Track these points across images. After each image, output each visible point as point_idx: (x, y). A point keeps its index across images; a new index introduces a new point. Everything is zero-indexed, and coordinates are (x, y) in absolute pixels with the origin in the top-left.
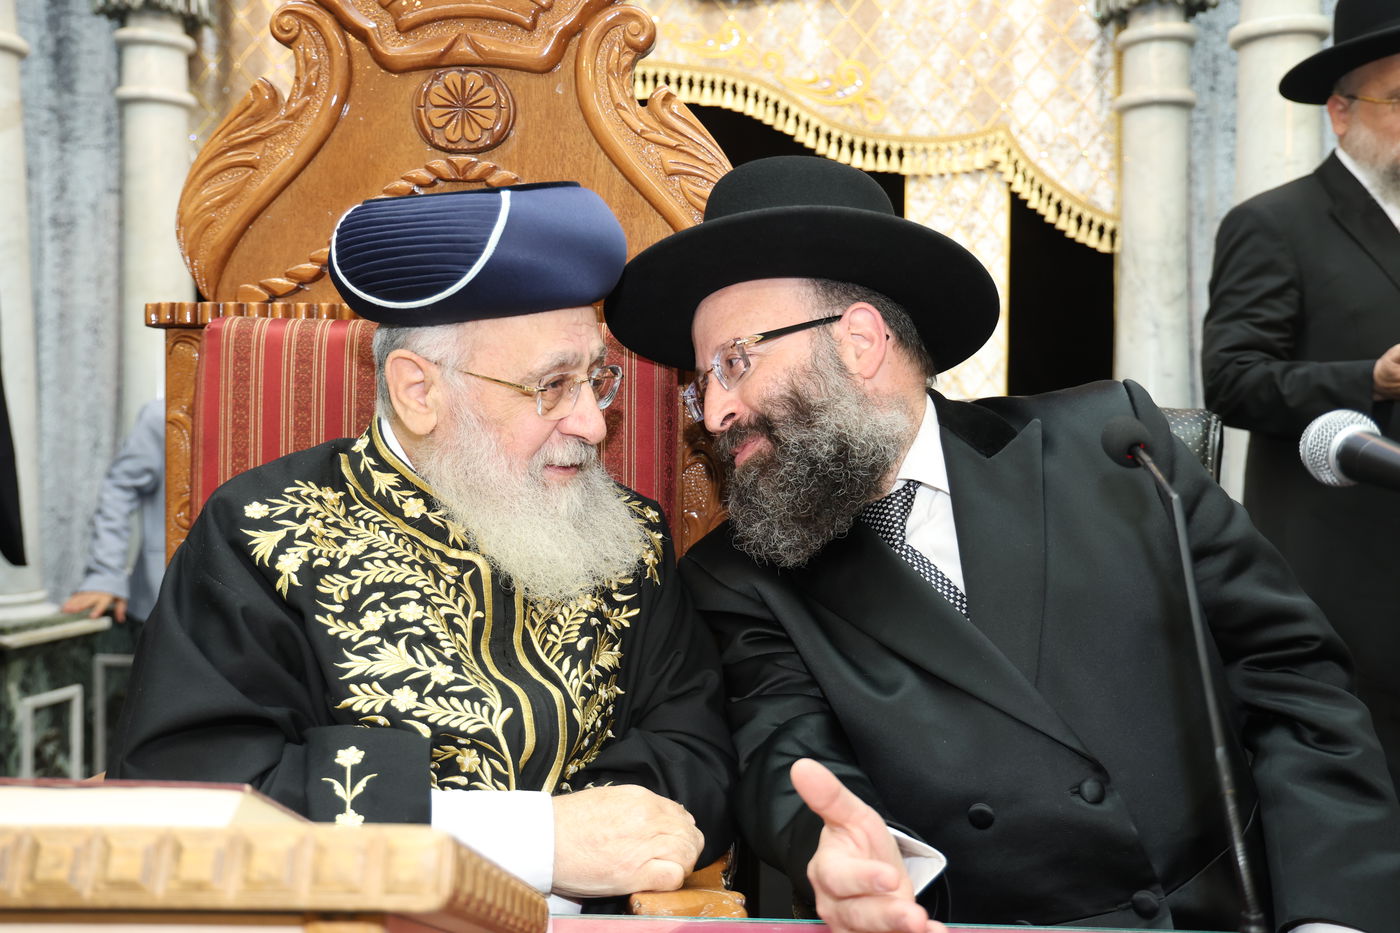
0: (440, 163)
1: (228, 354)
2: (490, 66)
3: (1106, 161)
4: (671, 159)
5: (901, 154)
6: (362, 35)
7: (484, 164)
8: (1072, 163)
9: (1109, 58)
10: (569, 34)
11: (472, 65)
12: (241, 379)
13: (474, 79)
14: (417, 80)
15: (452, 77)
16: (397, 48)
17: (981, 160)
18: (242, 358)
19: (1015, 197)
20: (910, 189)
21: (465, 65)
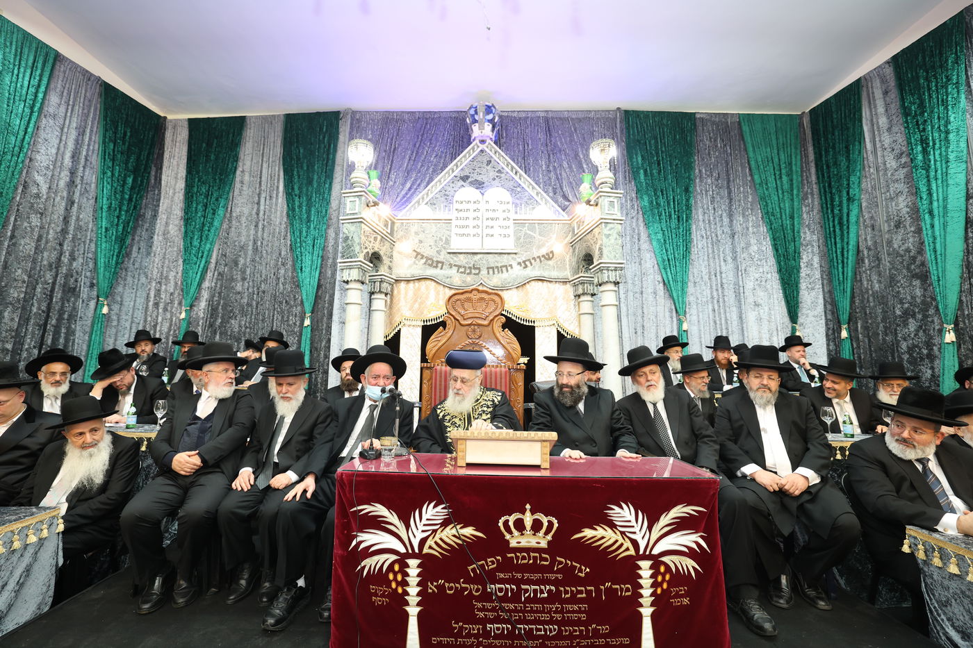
0: (470, 341)
1: (438, 373)
2: (479, 325)
3: (577, 324)
5: (534, 322)
6: (458, 320)
7: (477, 341)
8: (570, 324)
9: (577, 303)
10: (491, 320)
12: (441, 377)
13: (476, 327)
14: (467, 327)
15: (472, 327)
16: (463, 322)
17: (551, 323)
18: (441, 373)
19: (558, 331)
20: (536, 328)
21: (475, 325)
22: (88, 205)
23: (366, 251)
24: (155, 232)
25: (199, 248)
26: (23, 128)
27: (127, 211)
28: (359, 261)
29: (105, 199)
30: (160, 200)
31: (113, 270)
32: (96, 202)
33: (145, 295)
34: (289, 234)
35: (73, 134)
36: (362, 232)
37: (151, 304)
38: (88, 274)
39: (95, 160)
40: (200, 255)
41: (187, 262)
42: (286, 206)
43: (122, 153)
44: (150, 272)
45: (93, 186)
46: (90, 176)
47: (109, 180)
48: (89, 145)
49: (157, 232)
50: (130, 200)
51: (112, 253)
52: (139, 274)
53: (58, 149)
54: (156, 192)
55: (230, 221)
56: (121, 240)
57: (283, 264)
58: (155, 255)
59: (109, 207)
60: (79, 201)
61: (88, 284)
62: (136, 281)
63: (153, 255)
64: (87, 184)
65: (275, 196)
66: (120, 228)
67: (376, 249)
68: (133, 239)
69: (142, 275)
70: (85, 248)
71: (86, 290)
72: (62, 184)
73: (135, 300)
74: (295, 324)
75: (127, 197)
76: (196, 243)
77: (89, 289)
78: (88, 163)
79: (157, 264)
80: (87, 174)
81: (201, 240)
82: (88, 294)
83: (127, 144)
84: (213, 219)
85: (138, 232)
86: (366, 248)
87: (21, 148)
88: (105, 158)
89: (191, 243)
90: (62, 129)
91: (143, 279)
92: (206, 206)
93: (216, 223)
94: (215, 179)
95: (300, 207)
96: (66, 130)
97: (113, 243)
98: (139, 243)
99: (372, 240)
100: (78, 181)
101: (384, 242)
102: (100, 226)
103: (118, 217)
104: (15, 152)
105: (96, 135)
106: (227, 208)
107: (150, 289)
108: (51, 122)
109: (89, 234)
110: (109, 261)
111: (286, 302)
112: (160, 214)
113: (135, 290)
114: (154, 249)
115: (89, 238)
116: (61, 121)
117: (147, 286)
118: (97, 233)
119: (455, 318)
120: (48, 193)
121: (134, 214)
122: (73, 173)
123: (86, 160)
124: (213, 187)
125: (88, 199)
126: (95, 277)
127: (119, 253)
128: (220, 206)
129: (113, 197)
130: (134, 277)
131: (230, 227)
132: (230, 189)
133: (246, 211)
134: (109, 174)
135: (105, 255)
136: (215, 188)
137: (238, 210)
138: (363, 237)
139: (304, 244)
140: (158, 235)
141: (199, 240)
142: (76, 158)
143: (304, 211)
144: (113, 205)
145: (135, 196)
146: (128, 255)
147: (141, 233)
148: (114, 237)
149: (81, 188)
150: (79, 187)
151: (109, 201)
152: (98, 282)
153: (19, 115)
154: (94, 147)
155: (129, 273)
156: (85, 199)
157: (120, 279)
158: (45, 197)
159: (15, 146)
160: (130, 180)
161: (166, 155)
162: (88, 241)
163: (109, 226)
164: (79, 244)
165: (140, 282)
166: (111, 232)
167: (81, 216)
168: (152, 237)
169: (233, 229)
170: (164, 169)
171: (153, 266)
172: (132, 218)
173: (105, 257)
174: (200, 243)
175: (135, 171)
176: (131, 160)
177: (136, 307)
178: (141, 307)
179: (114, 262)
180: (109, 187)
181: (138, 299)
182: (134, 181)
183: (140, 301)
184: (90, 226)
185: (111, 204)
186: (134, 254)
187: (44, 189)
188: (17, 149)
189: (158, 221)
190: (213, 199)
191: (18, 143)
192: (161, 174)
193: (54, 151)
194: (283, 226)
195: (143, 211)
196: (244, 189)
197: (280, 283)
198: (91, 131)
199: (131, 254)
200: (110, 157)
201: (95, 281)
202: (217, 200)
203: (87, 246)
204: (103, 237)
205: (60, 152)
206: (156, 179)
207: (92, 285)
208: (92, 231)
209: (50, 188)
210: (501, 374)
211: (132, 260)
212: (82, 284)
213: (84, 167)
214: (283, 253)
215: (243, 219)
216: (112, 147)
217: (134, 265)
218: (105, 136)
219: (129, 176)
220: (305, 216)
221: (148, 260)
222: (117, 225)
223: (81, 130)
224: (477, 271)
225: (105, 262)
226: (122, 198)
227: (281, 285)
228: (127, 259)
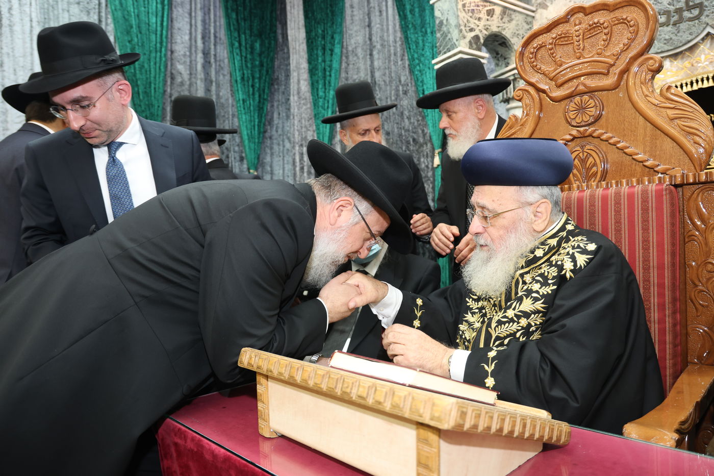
0: (574, 132)
2: (591, 92)
4: (671, 113)
6: (544, 91)
7: (591, 129)
10: (623, 72)
11: (585, 93)
13: (586, 97)
14: (564, 103)
15: (578, 99)
16: (558, 93)
21: (582, 94)
22: (225, 80)
23: (473, 34)
24: (290, 93)
25: (325, 99)
26: (159, 23)
27: (260, 78)
28: (461, 52)
29: (237, 71)
30: (289, 57)
31: (257, 141)
32: (231, 77)
33: (291, 160)
34: (406, 50)
35: (200, 16)
36: (460, 6)
37: (298, 169)
38: (237, 148)
39: (223, 34)
40: (326, 105)
41: (317, 117)
42: (397, 17)
43: (245, 20)
44: (292, 136)
45: (226, 61)
46: (223, 52)
47: (238, 51)
48: (215, 22)
49: (292, 93)
50: (262, 65)
51: (252, 124)
52: (283, 141)
53: (191, 34)
54: (286, 51)
55: (347, 57)
56: (260, 109)
57: (405, 93)
58: (294, 117)
59: (243, 79)
60: (216, 80)
61: (238, 158)
62: (281, 148)
63: (292, 117)
64: (220, 61)
65: (384, 8)
66: (257, 96)
67: (494, 29)
68: (272, 106)
69: (286, 141)
70: (229, 123)
71: (237, 164)
72: (199, 67)
73: (284, 168)
74: (427, 167)
75: (257, 63)
76: (321, 94)
77: (240, 163)
78: (218, 40)
79: (297, 126)
80: (218, 51)
81: (325, 89)
82: (240, 168)
83: (248, 8)
84: (331, 61)
85: (276, 98)
86: (471, 30)
87: (161, 43)
88: (230, 30)
89: (318, 95)
90: (190, 14)
91: (288, 145)
92: (324, 49)
93: (335, 65)
94: (327, 14)
95: (412, 11)
96: (193, 14)
97: (252, 113)
98: (278, 108)
99: (483, 15)
100: (212, 60)
101: (510, 15)
102: (238, 99)
103: (253, 86)
104: (158, 49)
105: (219, 9)
106: (343, 42)
107: (294, 154)
108: (180, 10)
109: (230, 110)
110: (251, 132)
111: (414, 140)
112: (292, 72)
113: (282, 157)
114: (292, 111)
115: (231, 113)
116: (188, 7)
117: (292, 151)
118: (237, 107)
119: (539, 90)
120: (190, 79)
121: (267, 80)
122: (206, 54)
123: (215, 37)
124: (327, 24)
125: (224, 75)
126: (243, 151)
127: (260, 122)
128: (336, 42)
129: (244, 67)
130: (279, 144)
131: (348, 65)
132: (341, 19)
133: (360, 39)
134: (237, 44)
135: (246, 127)
136: (329, 24)
137: (353, 41)
138: (462, 14)
139: (422, 59)
140: (293, 96)
141: (323, 90)
142: (207, 39)
143: (417, 15)
144: (246, 76)
145: (265, 60)
146: (270, 122)
147: (278, 97)
148: (252, 108)
149: (216, 65)
150: (214, 66)
151: (241, 72)
152: (246, 155)
153: (155, 13)
154: (220, 22)
155: (275, 141)
156: (221, 77)
157: (267, 149)
158: (188, 83)
159: (156, 42)
160: (257, 45)
161: (288, 8)
162: (231, 117)
163: (245, 97)
164: (224, 121)
165: (285, 149)
166: (248, 102)
167: (221, 94)
168: (289, 99)
169: (351, 66)
170: (289, 22)
171: (294, 130)
172: (267, 84)
173: (247, 129)
174: (325, 92)
175: (260, 35)
176: (255, 24)
177: (285, 175)
178: (290, 174)
179: (256, 132)
180: (239, 58)
181: (286, 166)
182: (261, 45)
183: (288, 167)
184: (230, 101)
185: (244, 74)
186: (276, 121)
187: (186, 76)
188: (158, 45)
189: (292, 81)
190: (329, 38)
191: (158, 40)
192: (286, 29)
193: (187, 37)
194: (399, 43)
195: (276, 74)
196: (355, 13)
197: (405, 117)
198: (215, 7)
199: (273, 121)
200: (235, 28)
201: (244, 155)
202: (332, 37)
203: (230, 122)
204: (242, 109)
205: (193, 37)
206: (283, 37)
207: (242, 159)
208: (233, 106)
209: (191, 74)
210: (645, 200)
211: (275, 127)
212: (233, 159)
213: (215, 45)
214: (403, 79)
215: (359, 51)
216: (234, 16)
217: (277, 131)
218: (226, 8)
219: (256, 42)
220: (419, 22)
221: (288, 124)
222: (253, 94)
223: (206, 9)
224: (696, 12)
225: (248, 134)
226: (253, 66)
227: (406, 121)
228: (269, 127)
